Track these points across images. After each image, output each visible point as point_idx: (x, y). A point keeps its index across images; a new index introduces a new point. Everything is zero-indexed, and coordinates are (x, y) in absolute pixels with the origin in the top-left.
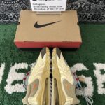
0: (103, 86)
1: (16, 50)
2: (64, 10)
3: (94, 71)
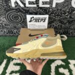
2: (46, 28)
3: (70, 65)
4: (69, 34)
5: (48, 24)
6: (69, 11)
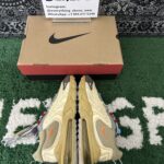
0: (157, 131)
1: (21, 78)
2: (96, 16)
3: (144, 109)
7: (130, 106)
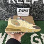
2: (28, 15)
3: (41, 36)
4: (41, 19)
5: (29, 13)
6: (41, 6)
7: (37, 35)
